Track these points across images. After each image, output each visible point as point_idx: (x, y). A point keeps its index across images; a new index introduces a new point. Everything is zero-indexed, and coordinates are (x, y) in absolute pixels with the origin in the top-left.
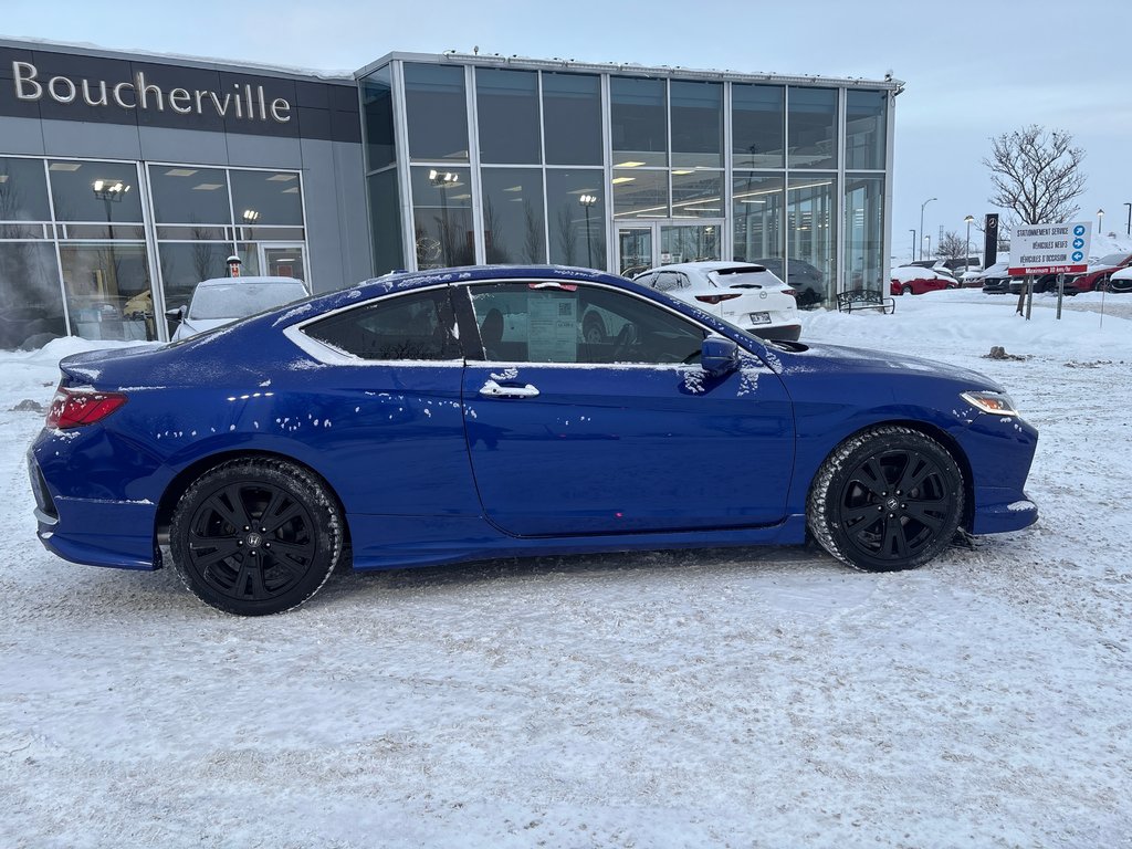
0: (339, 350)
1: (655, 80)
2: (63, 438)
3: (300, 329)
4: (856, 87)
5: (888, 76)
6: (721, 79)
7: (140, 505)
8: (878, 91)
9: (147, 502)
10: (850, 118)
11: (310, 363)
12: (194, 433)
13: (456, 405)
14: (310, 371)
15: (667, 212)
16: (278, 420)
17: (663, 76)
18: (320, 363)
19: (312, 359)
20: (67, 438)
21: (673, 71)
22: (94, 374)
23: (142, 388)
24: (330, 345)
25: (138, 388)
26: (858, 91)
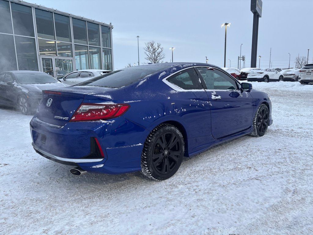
0: (178, 87)
1: (50, 12)
2: (108, 123)
3: (166, 79)
4: (103, 25)
5: (111, 23)
6: (69, 16)
7: (139, 146)
8: (107, 27)
9: (140, 144)
10: (102, 33)
11: (174, 91)
12: (155, 117)
13: (208, 102)
14: (176, 94)
15: (56, 54)
16: (175, 110)
17: (51, 11)
18: (176, 91)
19: (174, 90)
20: (110, 123)
21: (55, 10)
22: (109, 97)
23: (132, 101)
24: (175, 85)
25: (131, 102)
26: (104, 26)
